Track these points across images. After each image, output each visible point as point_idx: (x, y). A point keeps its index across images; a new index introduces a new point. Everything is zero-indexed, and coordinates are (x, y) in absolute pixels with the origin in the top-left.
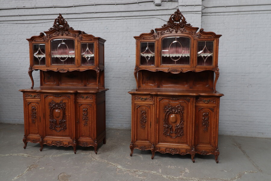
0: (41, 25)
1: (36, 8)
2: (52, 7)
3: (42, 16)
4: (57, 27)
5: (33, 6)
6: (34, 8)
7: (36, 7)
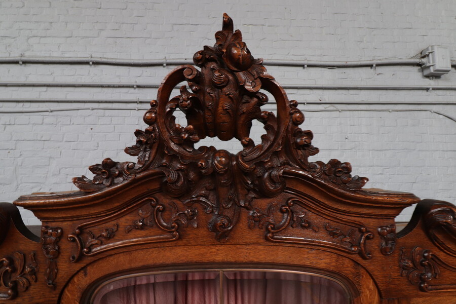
0: (36, 118)
1: (25, 63)
2: (87, 63)
3: (44, 89)
4: (174, 156)
5: (15, 56)
6: (16, 63)
7: (24, 59)
